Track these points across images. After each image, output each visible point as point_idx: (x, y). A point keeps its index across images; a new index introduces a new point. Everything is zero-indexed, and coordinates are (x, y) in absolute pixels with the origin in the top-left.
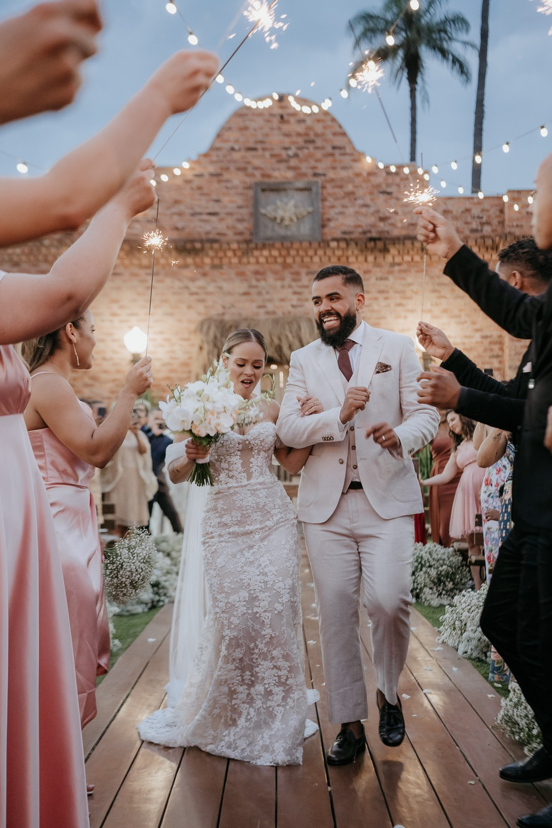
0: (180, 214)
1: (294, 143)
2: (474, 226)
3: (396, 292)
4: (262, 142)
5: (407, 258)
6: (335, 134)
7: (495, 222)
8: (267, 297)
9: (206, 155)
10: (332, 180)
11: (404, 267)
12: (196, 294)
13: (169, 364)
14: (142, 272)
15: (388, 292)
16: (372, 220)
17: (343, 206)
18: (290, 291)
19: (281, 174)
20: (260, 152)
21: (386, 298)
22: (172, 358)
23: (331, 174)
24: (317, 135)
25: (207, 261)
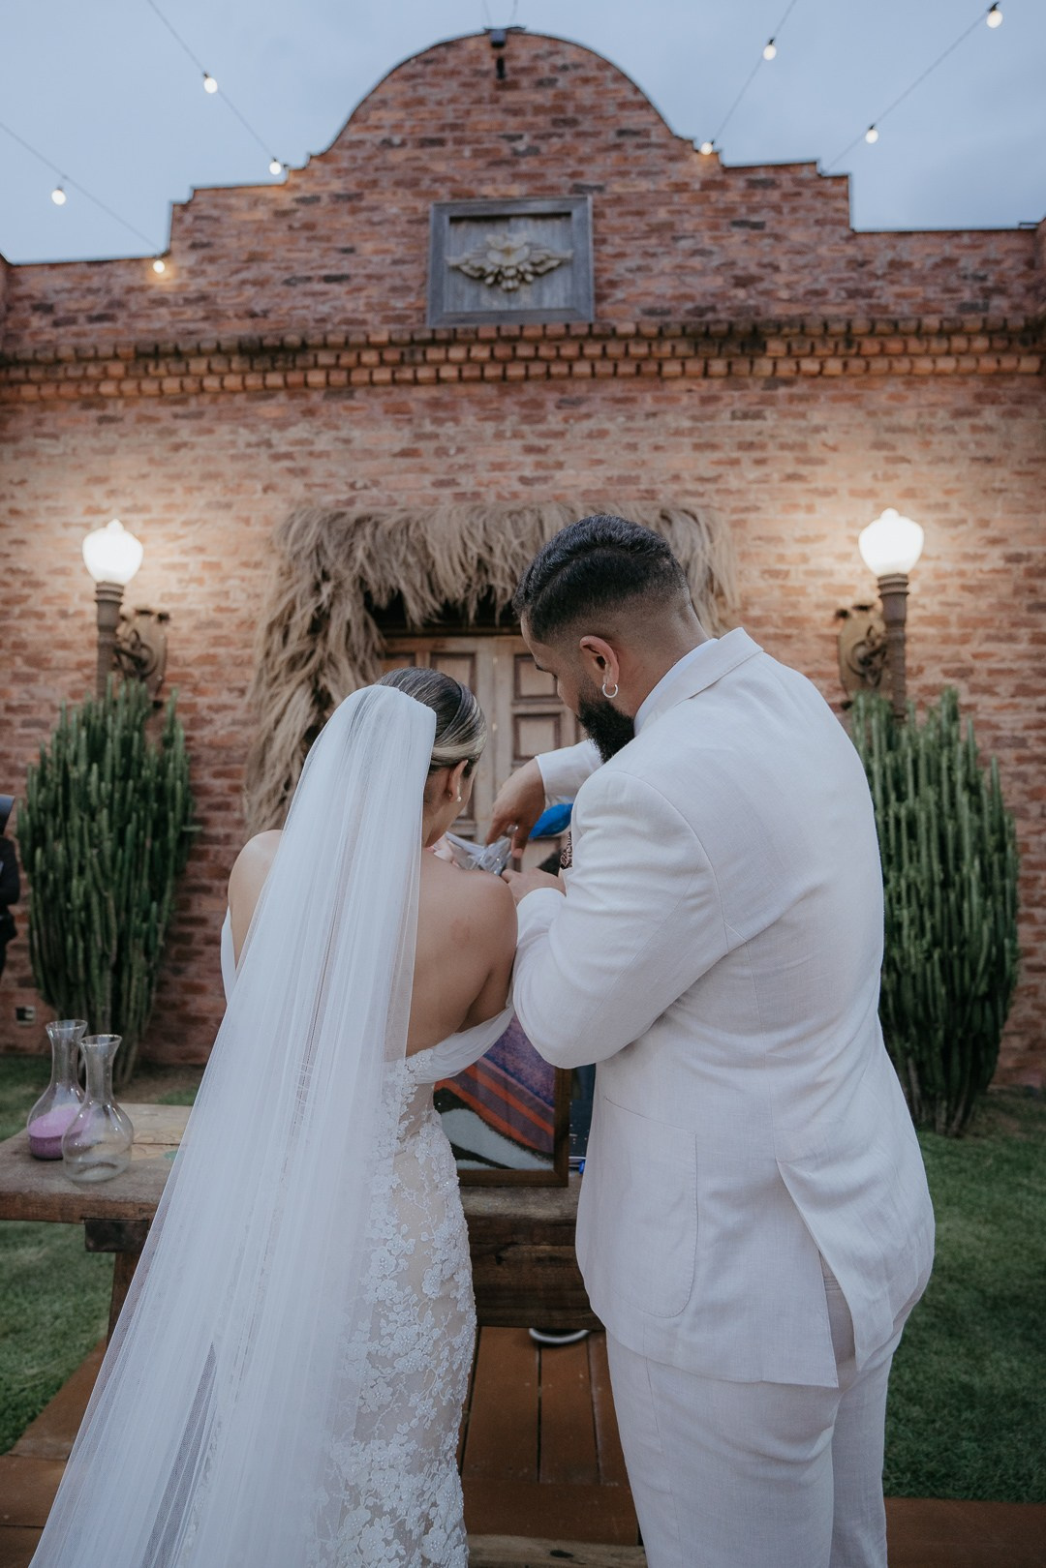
0: (260, 283)
1: (530, 126)
2: (966, 296)
3: (783, 447)
4: (454, 127)
5: (810, 365)
6: (623, 105)
7: (1017, 287)
8: (461, 459)
9: (323, 157)
10: (618, 200)
11: (802, 388)
12: (288, 456)
13: (212, 624)
14: (164, 412)
15: (763, 447)
16: (715, 283)
17: (647, 254)
18: (518, 443)
19: (496, 188)
20: (450, 147)
21: (760, 462)
22: (220, 609)
23: (616, 187)
24: (581, 109)
25: (316, 377)
